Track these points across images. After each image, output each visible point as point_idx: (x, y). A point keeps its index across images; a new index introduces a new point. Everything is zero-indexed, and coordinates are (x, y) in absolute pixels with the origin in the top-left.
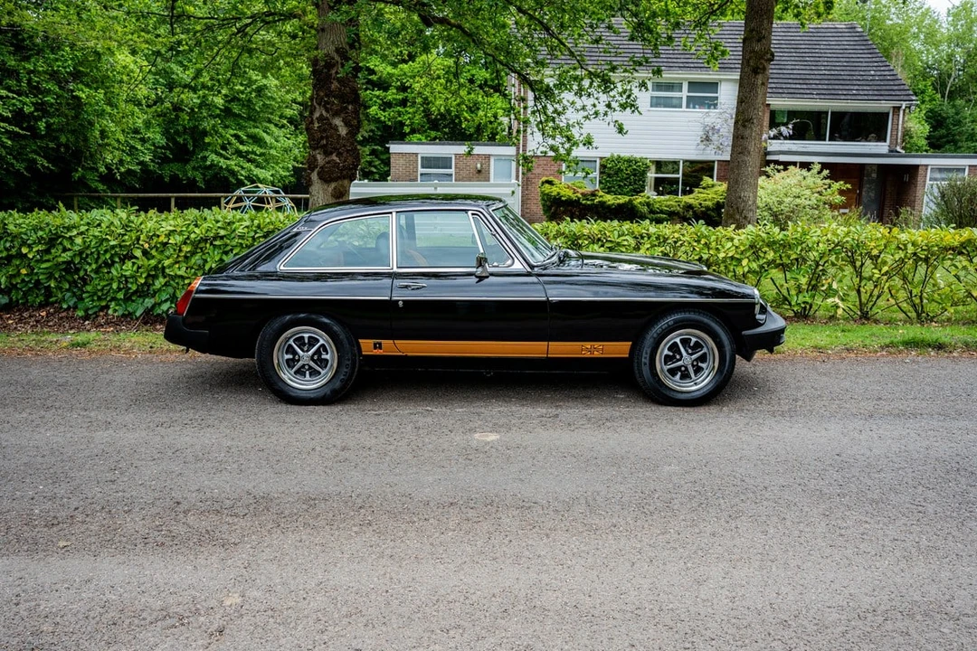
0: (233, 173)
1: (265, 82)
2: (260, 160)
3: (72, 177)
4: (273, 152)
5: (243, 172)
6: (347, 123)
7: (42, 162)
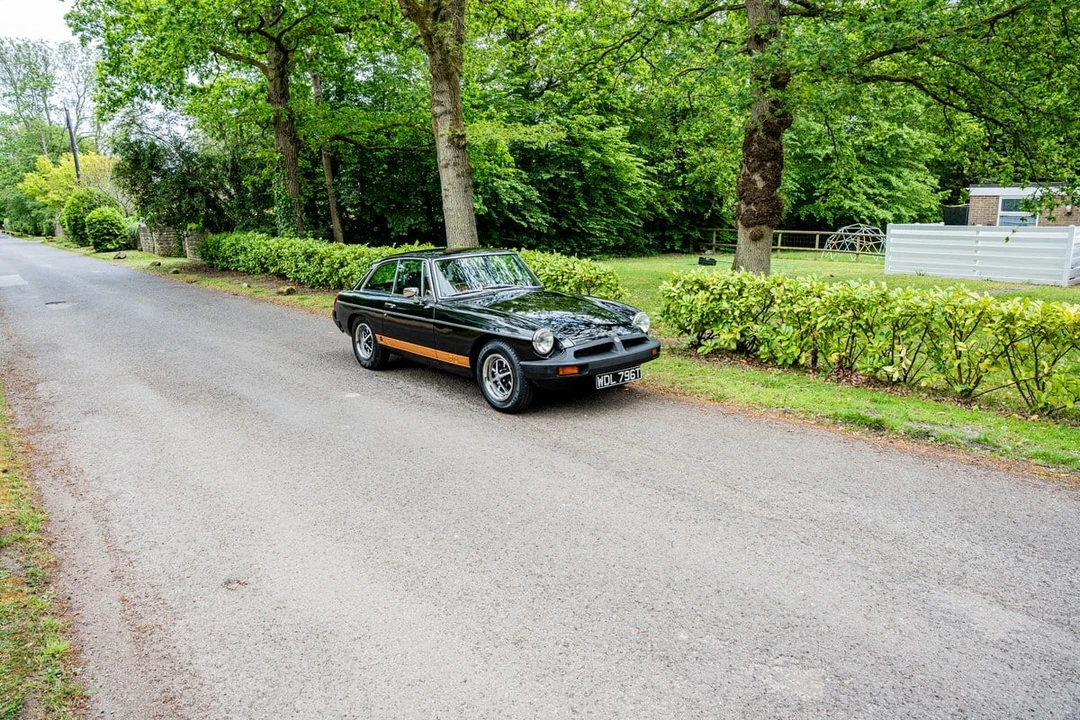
0: (858, 214)
1: (899, 131)
2: (885, 201)
3: (704, 217)
4: (899, 194)
5: (866, 213)
6: (764, 178)
7: (678, 206)
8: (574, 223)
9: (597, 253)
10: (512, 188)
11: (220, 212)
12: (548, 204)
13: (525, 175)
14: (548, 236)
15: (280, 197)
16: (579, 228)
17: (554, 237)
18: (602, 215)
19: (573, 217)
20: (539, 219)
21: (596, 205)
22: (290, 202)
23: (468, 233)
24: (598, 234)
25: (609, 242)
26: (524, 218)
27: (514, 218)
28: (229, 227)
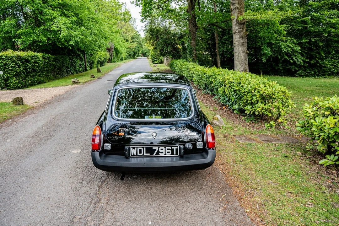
8: (317, 62)
9: (327, 75)
10: (288, 46)
11: (178, 52)
12: (306, 53)
13: (295, 41)
14: (304, 66)
15: (188, 47)
16: (319, 64)
17: (307, 67)
18: (332, 58)
19: (317, 59)
20: (299, 59)
21: (330, 53)
22: (191, 48)
23: (243, 63)
24: (329, 66)
25: (334, 71)
26: (292, 59)
27: (288, 58)
28: (180, 57)
